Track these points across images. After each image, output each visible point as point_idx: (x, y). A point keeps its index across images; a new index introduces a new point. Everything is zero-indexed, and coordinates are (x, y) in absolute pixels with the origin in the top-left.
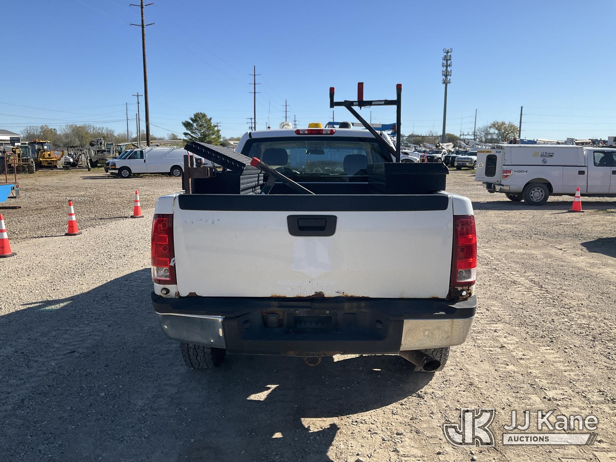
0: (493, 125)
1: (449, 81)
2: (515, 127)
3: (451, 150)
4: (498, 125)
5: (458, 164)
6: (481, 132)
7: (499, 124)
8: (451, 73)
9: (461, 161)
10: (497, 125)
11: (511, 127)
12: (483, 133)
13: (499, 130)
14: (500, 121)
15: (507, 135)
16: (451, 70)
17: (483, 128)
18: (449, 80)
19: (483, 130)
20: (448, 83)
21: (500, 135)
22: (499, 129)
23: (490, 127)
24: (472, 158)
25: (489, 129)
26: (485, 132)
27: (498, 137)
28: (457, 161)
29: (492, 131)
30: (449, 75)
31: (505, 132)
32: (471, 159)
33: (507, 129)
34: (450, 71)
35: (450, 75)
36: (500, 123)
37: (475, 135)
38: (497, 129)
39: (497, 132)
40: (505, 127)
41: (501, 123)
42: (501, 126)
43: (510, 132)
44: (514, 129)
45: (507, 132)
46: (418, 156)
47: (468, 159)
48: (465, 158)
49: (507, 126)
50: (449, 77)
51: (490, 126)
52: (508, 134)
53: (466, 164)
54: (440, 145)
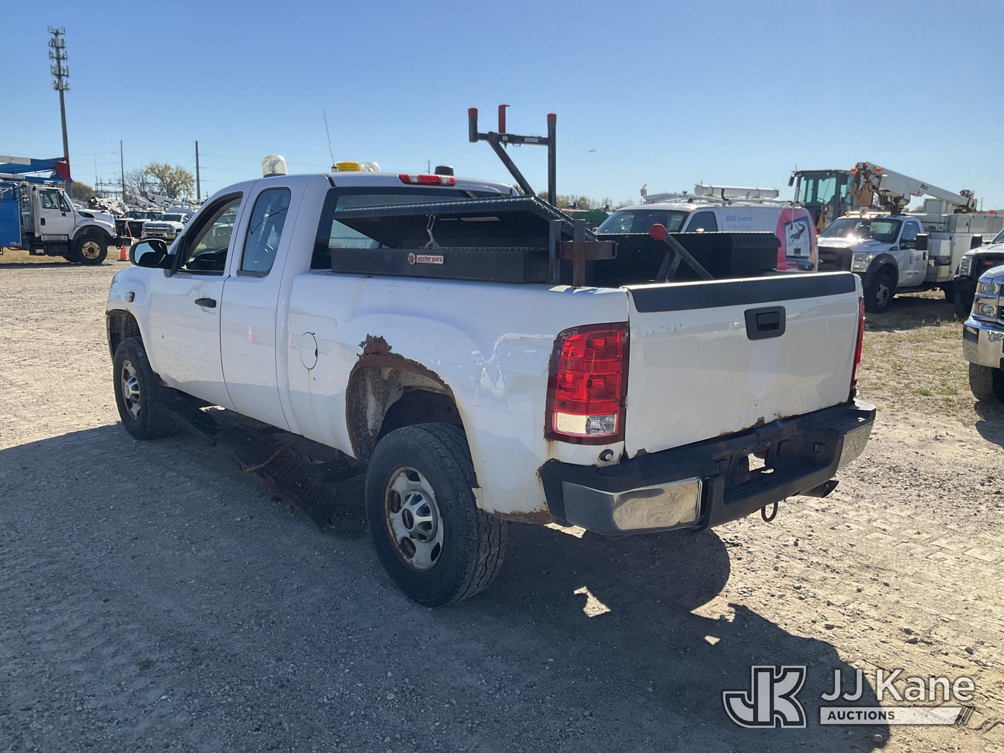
0: (151, 169)
1: (66, 86)
2: (187, 175)
3: (115, 210)
4: (159, 170)
5: (147, 234)
6: (131, 180)
7: (161, 169)
8: (68, 73)
9: (153, 230)
10: (157, 170)
11: (181, 175)
12: (134, 182)
13: (162, 179)
14: (162, 163)
15: (175, 188)
16: (67, 67)
17: (134, 174)
18: (67, 84)
19: (134, 177)
20: (63, 89)
21: (165, 186)
22: (162, 176)
23: (147, 173)
24: (172, 225)
25: (144, 176)
26: (138, 180)
27: (162, 190)
28: (147, 229)
29: (151, 179)
30: (64, 75)
31: (171, 182)
32: (170, 226)
33: (174, 178)
34: (65, 68)
35: (67, 76)
36: (162, 166)
37: (124, 186)
38: (158, 176)
39: (159, 181)
40: (171, 174)
41: (164, 166)
42: (163, 171)
43: (180, 182)
44: (186, 178)
45: (174, 183)
46: (111, 220)
47: (165, 226)
48: (157, 225)
49: (174, 172)
50: (64, 79)
51: (145, 170)
52: (178, 185)
53: (162, 235)
54: (96, 202)
